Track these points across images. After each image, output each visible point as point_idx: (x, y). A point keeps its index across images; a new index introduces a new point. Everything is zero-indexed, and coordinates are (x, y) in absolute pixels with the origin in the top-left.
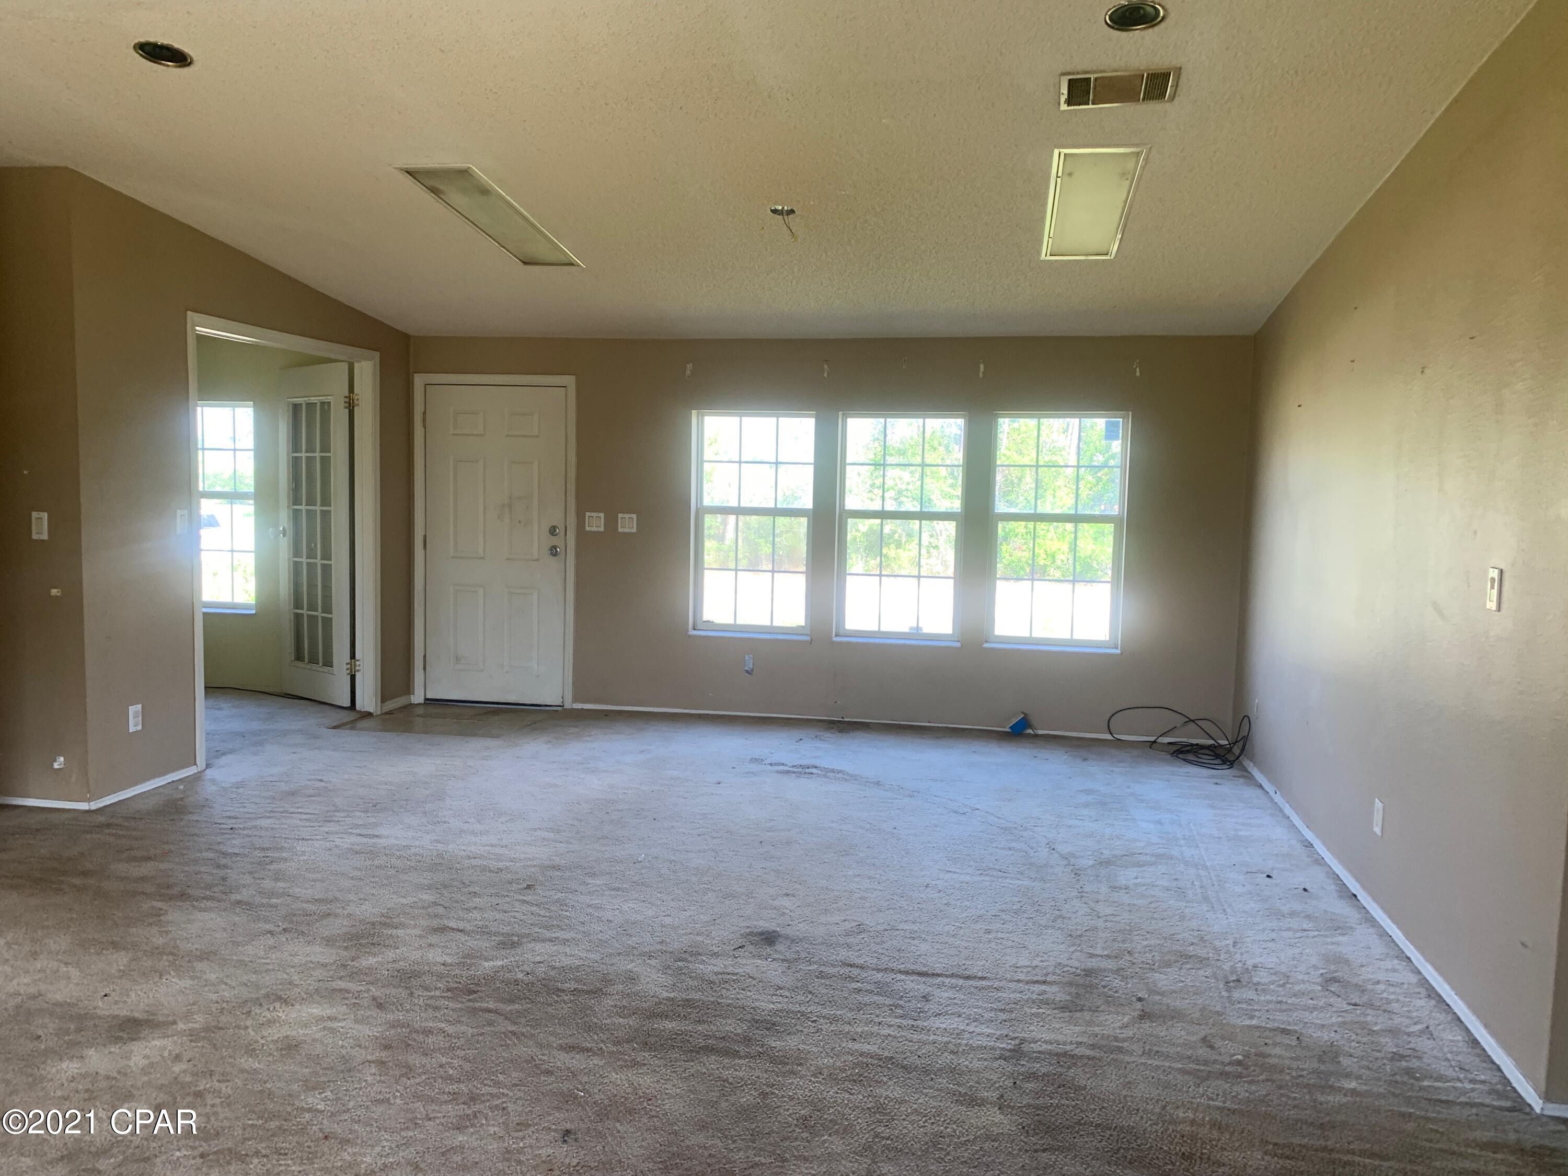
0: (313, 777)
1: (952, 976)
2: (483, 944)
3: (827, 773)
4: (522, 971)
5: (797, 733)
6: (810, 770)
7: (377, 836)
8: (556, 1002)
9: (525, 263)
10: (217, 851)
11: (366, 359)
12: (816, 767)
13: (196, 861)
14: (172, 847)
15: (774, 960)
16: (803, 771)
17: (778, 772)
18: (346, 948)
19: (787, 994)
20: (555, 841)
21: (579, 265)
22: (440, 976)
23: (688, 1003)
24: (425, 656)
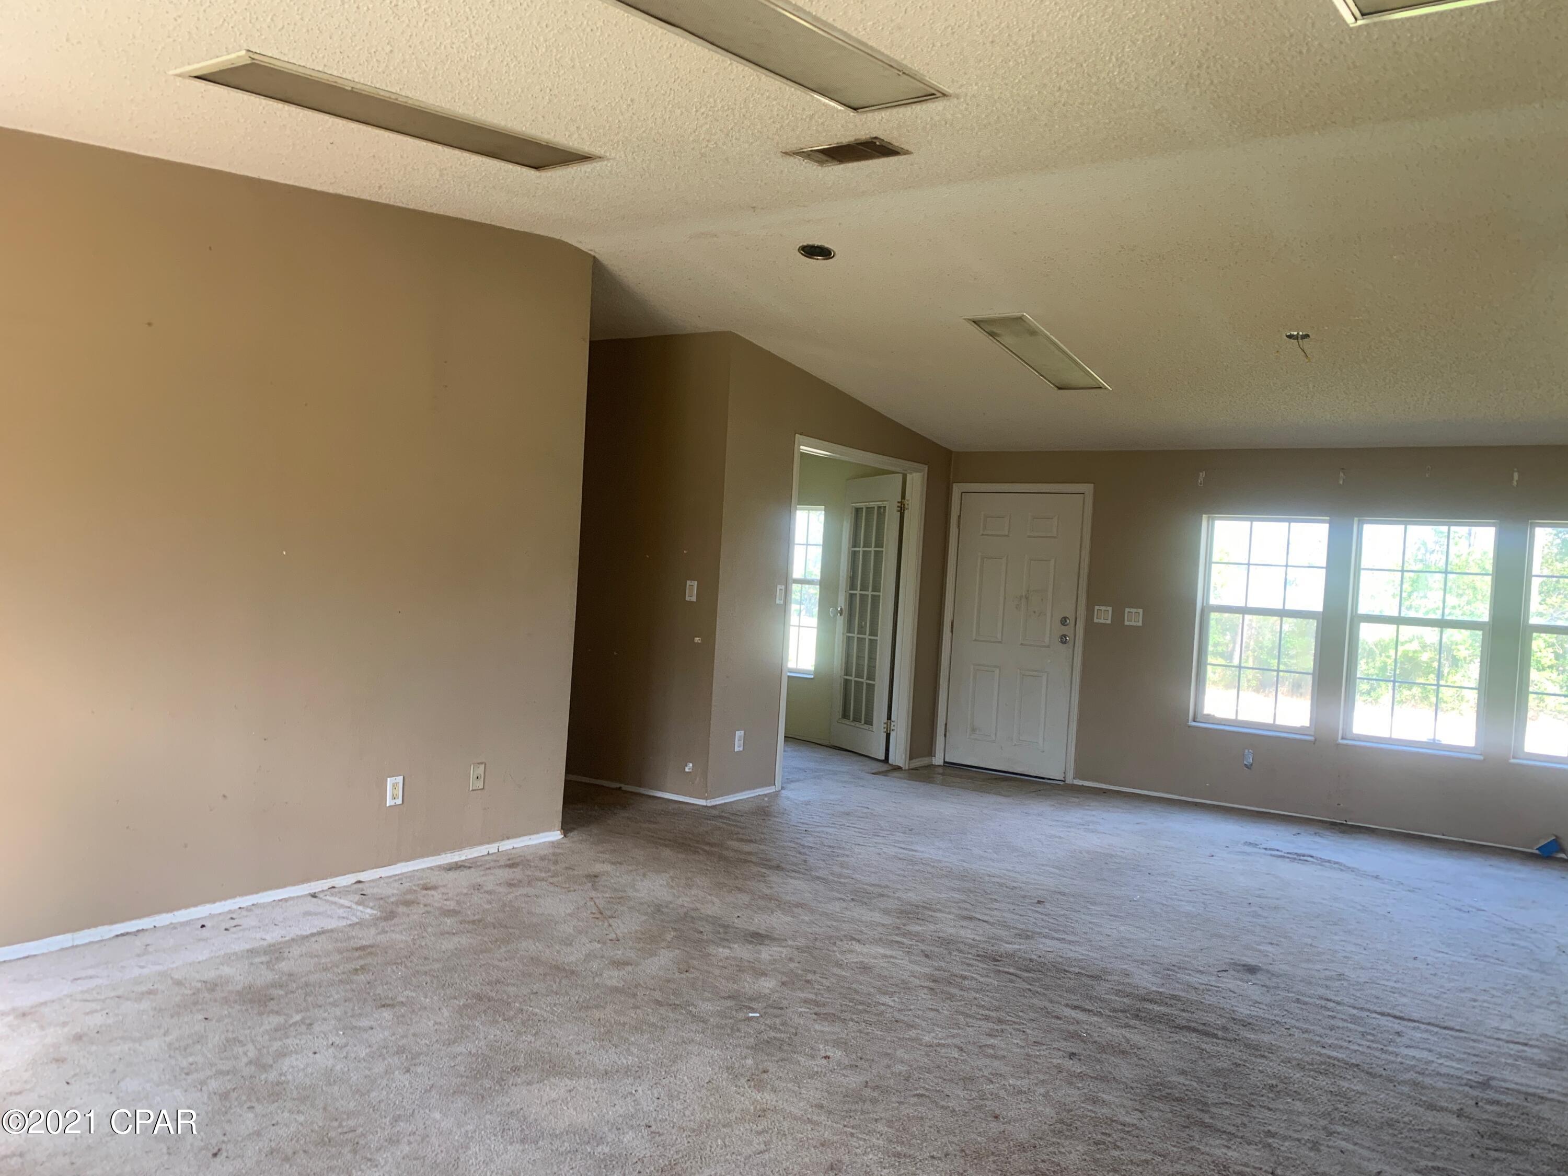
0: (860, 805)
1: (1429, 1024)
2: (1003, 933)
3: (1322, 862)
4: (1035, 955)
5: (1295, 829)
6: (1305, 858)
7: (913, 850)
8: (1064, 978)
9: (1060, 388)
10: (797, 843)
11: (916, 471)
12: (1312, 857)
13: (783, 848)
14: (766, 836)
15: (1254, 984)
16: (1299, 858)
17: (1271, 855)
18: (898, 918)
19: (1265, 1008)
20: (1060, 876)
21: (1106, 388)
22: (971, 946)
23: (1174, 997)
24: (946, 724)
